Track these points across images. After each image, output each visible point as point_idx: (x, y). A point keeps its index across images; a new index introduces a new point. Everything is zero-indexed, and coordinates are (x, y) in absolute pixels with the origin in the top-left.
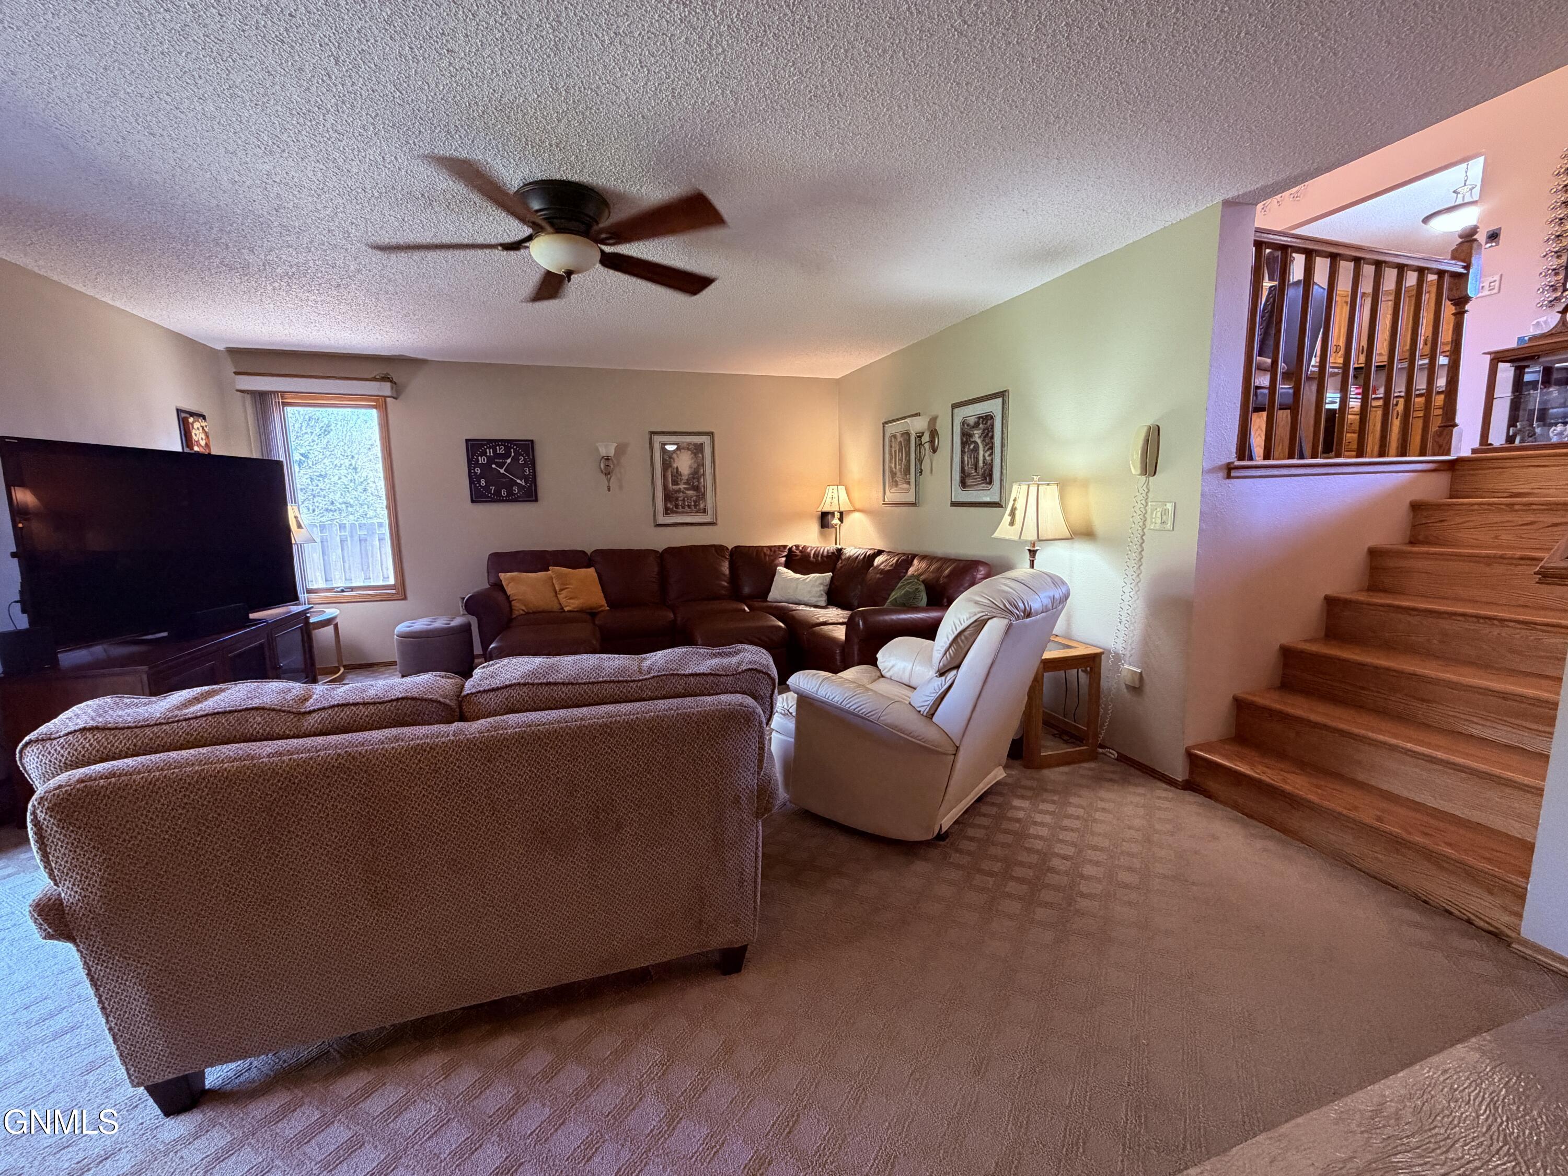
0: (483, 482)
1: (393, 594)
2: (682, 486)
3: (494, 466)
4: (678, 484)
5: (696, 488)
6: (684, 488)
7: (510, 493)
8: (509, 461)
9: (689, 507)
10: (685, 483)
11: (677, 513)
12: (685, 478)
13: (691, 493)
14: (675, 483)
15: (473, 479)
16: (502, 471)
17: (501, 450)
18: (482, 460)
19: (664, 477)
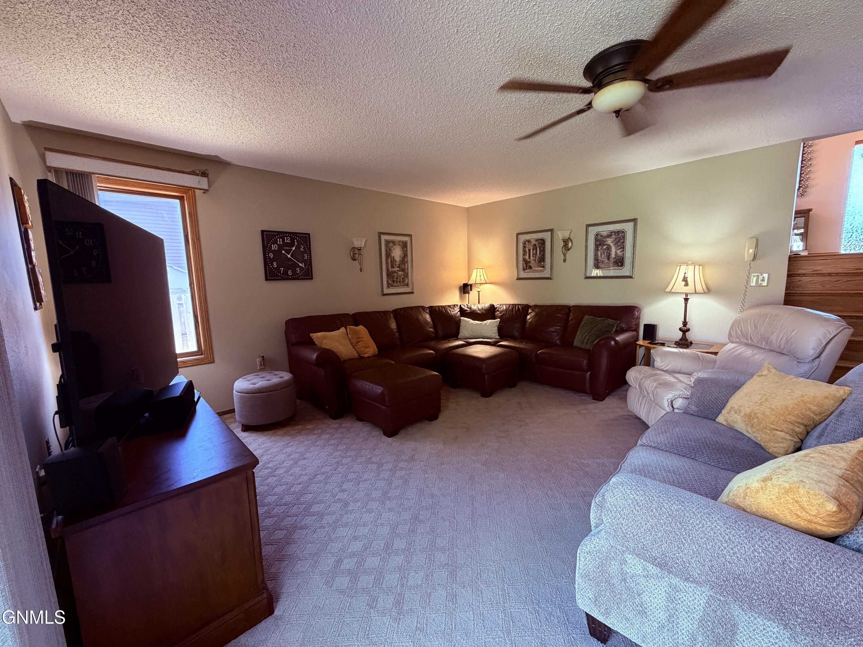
0: (275, 265)
1: (202, 360)
2: (396, 269)
3: (283, 252)
4: (394, 268)
5: (403, 270)
6: (397, 270)
7: (294, 273)
8: (294, 248)
9: (400, 282)
10: (398, 267)
11: (393, 286)
12: (398, 263)
13: (400, 273)
14: (393, 267)
15: (267, 262)
16: (289, 256)
17: (288, 240)
18: (274, 247)
19: (387, 263)
